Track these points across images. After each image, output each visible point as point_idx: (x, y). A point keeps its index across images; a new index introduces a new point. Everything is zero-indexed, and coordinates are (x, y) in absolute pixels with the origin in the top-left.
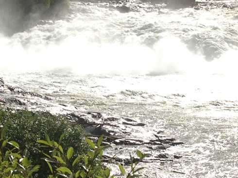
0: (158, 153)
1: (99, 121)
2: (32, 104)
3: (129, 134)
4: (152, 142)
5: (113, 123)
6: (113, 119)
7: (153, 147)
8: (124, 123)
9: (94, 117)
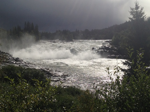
0: (64, 79)
1: (48, 71)
2: (31, 66)
3: (56, 74)
5: (52, 71)
6: (52, 70)
7: (63, 77)
8: (55, 71)
9: (47, 69)
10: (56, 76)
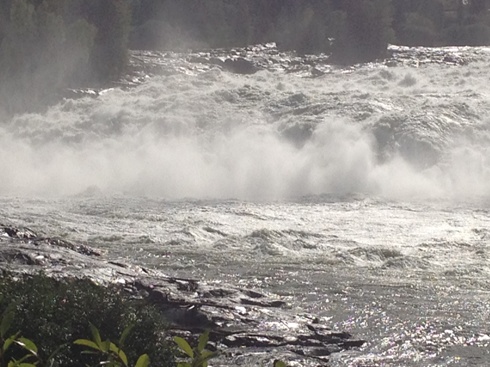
0: (315, 364)
1: (193, 297)
2: (54, 262)
3: (255, 323)
4: (302, 341)
5: (222, 301)
6: (222, 293)
7: (306, 350)
8: (244, 302)
9: (181, 288)
10: (250, 343)
